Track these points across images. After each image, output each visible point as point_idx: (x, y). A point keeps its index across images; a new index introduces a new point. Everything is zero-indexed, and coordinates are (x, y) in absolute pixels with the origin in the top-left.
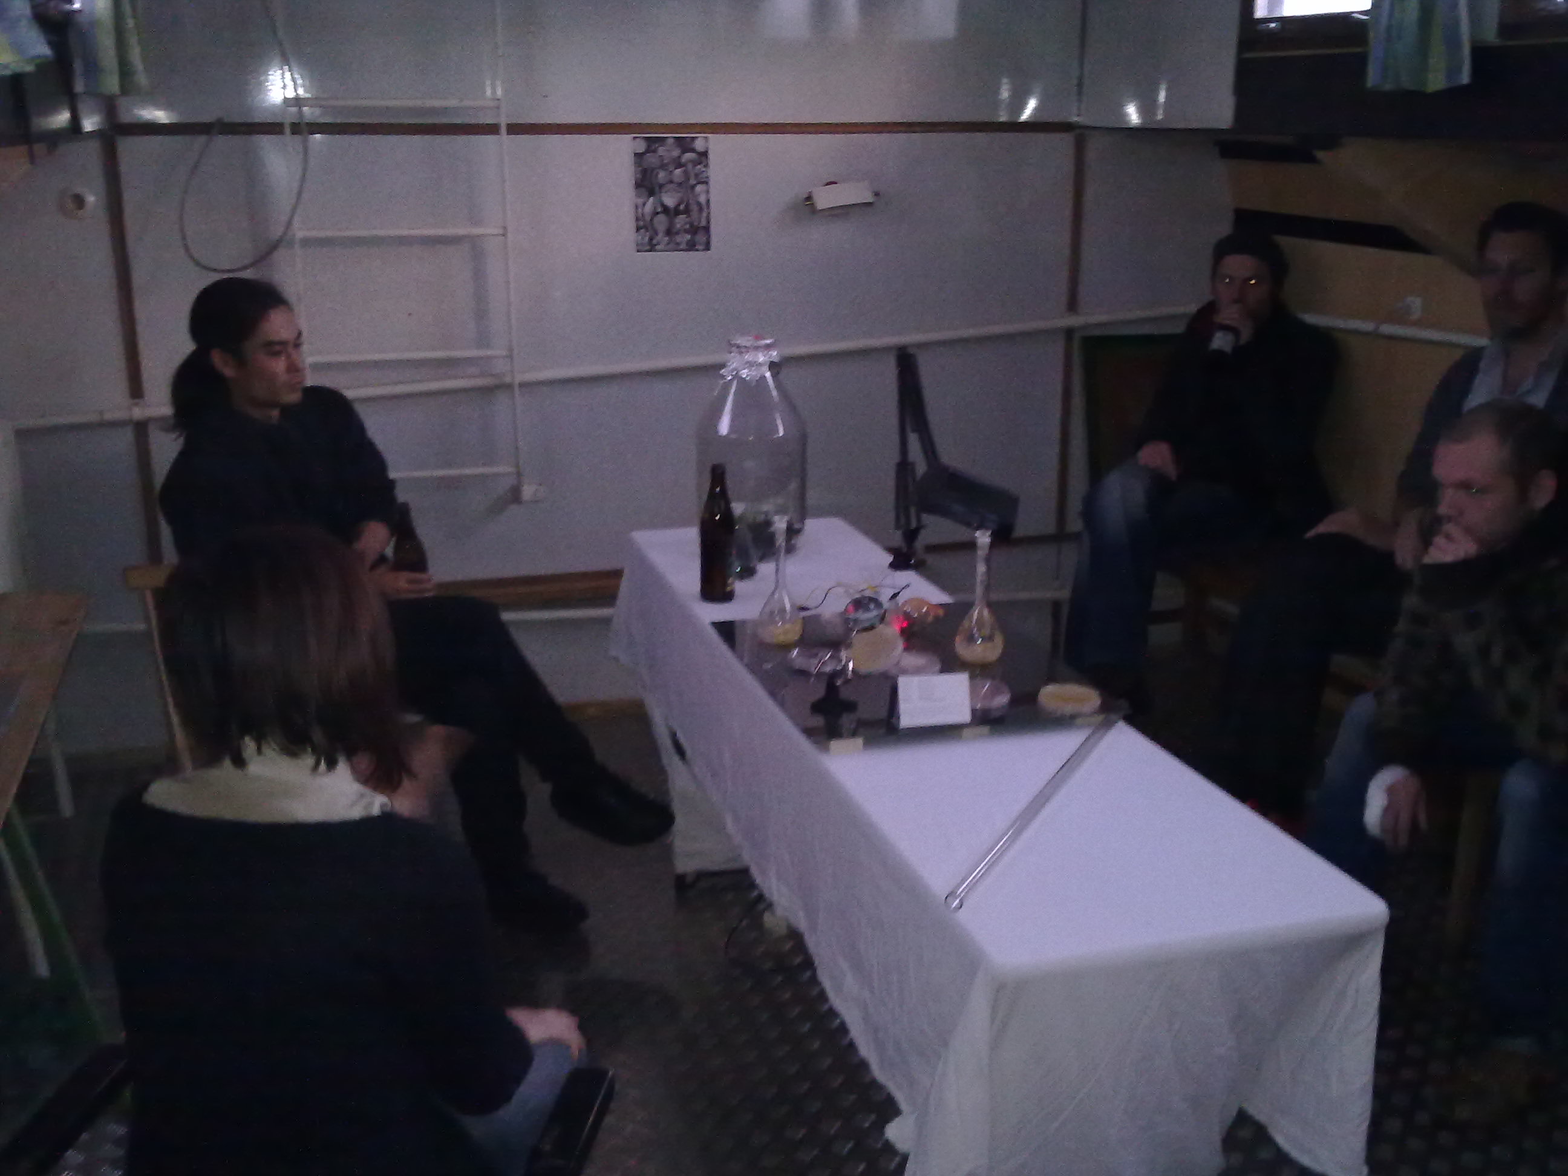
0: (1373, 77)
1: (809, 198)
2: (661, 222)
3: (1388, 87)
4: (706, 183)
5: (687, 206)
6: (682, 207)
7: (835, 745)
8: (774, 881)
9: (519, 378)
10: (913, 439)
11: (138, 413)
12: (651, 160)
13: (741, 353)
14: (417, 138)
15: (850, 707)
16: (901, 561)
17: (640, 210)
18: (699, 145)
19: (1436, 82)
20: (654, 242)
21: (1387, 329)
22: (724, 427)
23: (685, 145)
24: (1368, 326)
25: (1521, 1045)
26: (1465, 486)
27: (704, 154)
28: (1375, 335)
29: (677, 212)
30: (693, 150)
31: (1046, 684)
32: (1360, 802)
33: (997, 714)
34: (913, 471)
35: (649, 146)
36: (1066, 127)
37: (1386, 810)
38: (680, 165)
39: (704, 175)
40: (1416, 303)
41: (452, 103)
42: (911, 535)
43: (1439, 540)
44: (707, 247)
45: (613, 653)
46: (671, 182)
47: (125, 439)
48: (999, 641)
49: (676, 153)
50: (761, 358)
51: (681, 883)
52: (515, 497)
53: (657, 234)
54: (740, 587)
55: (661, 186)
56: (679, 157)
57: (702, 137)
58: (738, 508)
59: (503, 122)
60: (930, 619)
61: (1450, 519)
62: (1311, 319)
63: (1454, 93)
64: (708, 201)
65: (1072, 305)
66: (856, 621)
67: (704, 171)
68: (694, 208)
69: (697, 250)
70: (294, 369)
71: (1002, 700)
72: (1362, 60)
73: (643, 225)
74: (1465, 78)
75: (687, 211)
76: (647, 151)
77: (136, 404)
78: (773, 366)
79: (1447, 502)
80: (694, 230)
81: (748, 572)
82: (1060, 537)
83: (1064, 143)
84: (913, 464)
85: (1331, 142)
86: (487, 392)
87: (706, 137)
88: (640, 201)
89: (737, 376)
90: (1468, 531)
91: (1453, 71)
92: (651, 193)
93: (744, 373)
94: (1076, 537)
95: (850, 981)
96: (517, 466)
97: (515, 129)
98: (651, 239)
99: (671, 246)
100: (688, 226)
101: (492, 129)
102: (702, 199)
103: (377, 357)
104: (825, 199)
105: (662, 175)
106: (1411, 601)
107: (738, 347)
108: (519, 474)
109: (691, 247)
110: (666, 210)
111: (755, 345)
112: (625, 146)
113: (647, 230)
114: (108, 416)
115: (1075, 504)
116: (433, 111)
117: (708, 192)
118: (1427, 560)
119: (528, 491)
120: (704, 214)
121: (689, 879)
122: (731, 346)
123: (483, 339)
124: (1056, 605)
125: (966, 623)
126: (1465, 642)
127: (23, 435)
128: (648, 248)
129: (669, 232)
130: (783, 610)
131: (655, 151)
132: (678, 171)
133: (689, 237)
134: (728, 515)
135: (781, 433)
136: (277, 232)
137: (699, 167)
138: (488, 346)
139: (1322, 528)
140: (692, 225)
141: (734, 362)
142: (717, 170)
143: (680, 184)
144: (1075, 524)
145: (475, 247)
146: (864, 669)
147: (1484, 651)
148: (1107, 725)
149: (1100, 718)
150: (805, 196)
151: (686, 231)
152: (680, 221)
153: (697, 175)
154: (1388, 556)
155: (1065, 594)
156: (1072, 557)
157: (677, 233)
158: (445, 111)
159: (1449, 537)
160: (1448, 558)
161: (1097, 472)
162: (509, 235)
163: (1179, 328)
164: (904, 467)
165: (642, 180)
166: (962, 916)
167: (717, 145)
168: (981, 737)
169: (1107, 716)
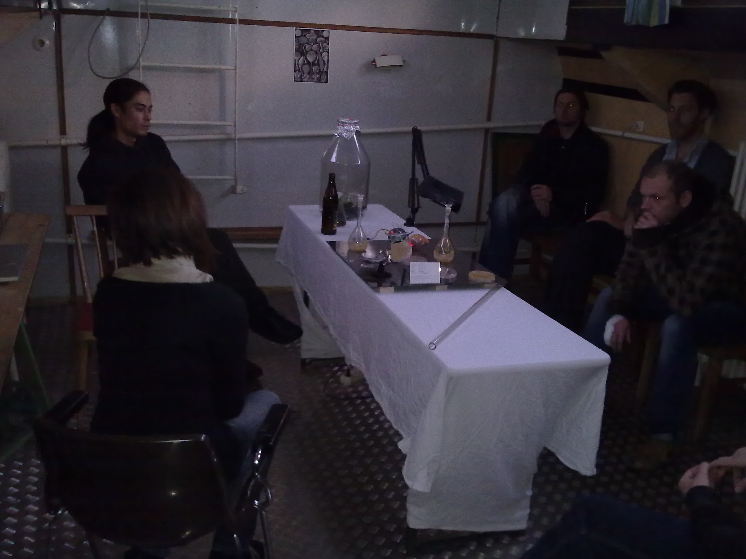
0: (627, 19)
1: (374, 61)
2: (306, 68)
3: (634, 23)
4: (328, 52)
5: (318, 62)
6: (316, 62)
7: (382, 289)
8: (351, 351)
9: (238, 136)
10: (418, 167)
11: (63, 142)
12: (303, 40)
13: (343, 126)
14: (197, 23)
15: (389, 276)
16: (410, 223)
17: (297, 62)
18: (325, 34)
19: (654, 22)
20: (303, 77)
21: (627, 135)
22: (334, 159)
23: (319, 34)
24: (619, 133)
25: (665, 437)
26: (654, 196)
27: (328, 39)
28: (623, 137)
29: (313, 64)
30: (323, 36)
31: (472, 270)
32: (603, 330)
33: (450, 282)
34: (417, 183)
35: (302, 34)
36: (490, 37)
37: (613, 333)
38: (316, 43)
39: (327, 48)
40: (641, 124)
41: (215, 8)
42: (414, 211)
43: (642, 219)
44: (327, 81)
45: (278, 260)
46: (312, 50)
47: (57, 153)
48: (452, 253)
49: (315, 37)
50: (352, 128)
51: (304, 363)
52: (233, 190)
53: (304, 74)
54: (339, 229)
55: (307, 52)
56: (316, 39)
57: (326, 30)
58: (340, 194)
59: (237, 17)
60: (423, 243)
61: (646, 210)
62: (594, 129)
63: (661, 27)
64: (328, 61)
65: (489, 119)
66: (394, 237)
67: (327, 46)
68: (321, 63)
69: (322, 82)
70: (147, 119)
71: (453, 275)
72: (622, 12)
73: (298, 69)
74: (667, 21)
75: (318, 64)
76: (302, 35)
77: (63, 138)
78: (357, 133)
79: (646, 203)
80: (320, 73)
81: (342, 224)
82: (478, 223)
83: (490, 43)
84: (417, 179)
85: (608, 47)
86: (223, 142)
87: (329, 31)
88: (297, 58)
89: (341, 136)
90: (654, 216)
91: (662, 18)
92: (302, 54)
93: (344, 135)
94: (485, 224)
95: (384, 389)
96: (235, 176)
97: (242, 22)
98: (301, 76)
99: (310, 80)
100: (318, 71)
101: (232, 21)
102: (325, 59)
103: (175, 122)
104: (381, 62)
105: (308, 47)
106: (629, 247)
107: (343, 123)
108: (236, 180)
109: (319, 80)
110: (309, 63)
111: (351, 122)
112: (291, 33)
113: (299, 71)
114: (50, 143)
115: (486, 208)
116: (205, 11)
117: (328, 56)
118: (636, 227)
119: (239, 188)
120: (326, 66)
121: (307, 361)
122: (339, 123)
123: (222, 117)
124: (474, 254)
125: (439, 245)
126: (649, 263)
127: (12, 149)
128: (299, 80)
129: (309, 73)
130: (359, 238)
131: (305, 36)
132: (315, 46)
133: (318, 76)
134: (336, 196)
135: (359, 163)
136: (132, 62)
137: (325, 44)
138: (225, 120)
139: (594, 218)
140: (320, 70)
141: (340, 129)
142: (332, 46)
143: (316, 52)
144: (485, 217)
145: (221, 74)
146: (395, 260)
147: (657, 267)
148: (497, 288)
149: (495, 284)
150: (372, 60)
151: (317, 73)
152: (315, 69)
153: (323, 48)
154: (621, 232)
155: (478, 249)
156: (482, 233)
157: (313, 74)
158: (211, 11)
159: (646, 218)
160: (645, 227)
161: (495, 194)
162: (237, 69)
163: (537, 131)
164: (413, 180)
165: (299, 48)
166: (436, 352)
167: (333, 34)
168: (444, 290)
169: (497, 285)
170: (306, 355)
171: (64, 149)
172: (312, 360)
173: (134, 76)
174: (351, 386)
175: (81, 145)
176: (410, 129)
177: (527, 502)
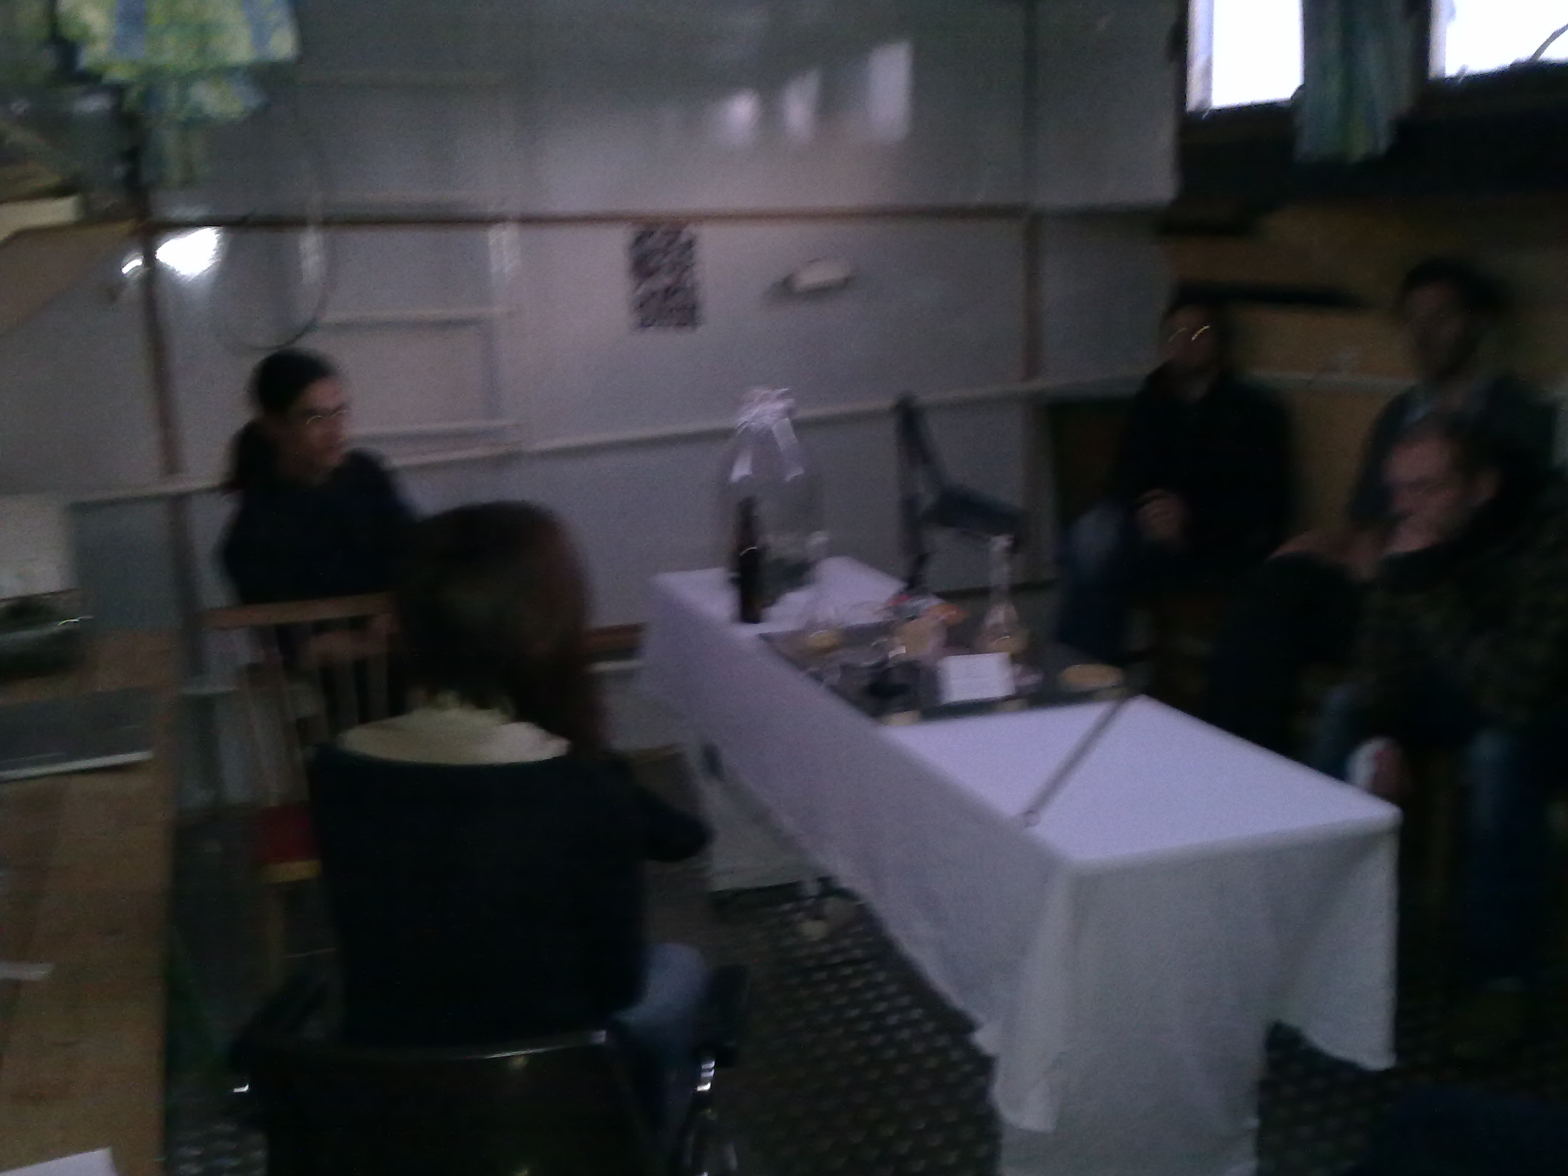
0: (1303, 149)
1: (789, 280)
2: (656, 302)
4: (692, 270)
5: (679, 287)
6: (674, 288)
7: (890, 718)
11: (174, 488)
12: (645, 247)
15: (899, 690)
16: (913, 588)
17: (636, 291)
18: (688, 233)
19: (1359, 148)
20: (651, 320)
23: (675, 233)
27: (690, 245)
29: (670, 293)
30: (680, 241)
31: (1065, 667)
34: (920, 503)
35: (642, 234)
36: (1015, 212)
38: (670, 251)
39: (690, 263)
44: (698, 324)
46: (664, 266)
47: (158, 512)
49: (667, 240)
51: (718, 900)
53: (652, 312)
55: (655, 270)
56: (670, 244)
59: (510, 213)
63: (1371, 164)
64: (698, 283)
65: (1032, 372)
67: (689, 260)
68: (686, 288)
71: (1034, 679)
74: (1384, 146)
75: (680, 291)
76: (643, 236)
77: (172, 479)
78: (790, 413)
80: (685, 308)
86: (500, 462)
87: (694, 228)
88: (636, 284)
91: (1372, 139)
92: (647, 276)
98: (647, 318)
99: (666, 323)
100: (679, 306)
102: (692, 280)
104: (805, 278)
105: (655, 261)
109: (683, 324)
110: (659, 291)
113: (644, 309)
117: (698, 274)
120: (695, 294)
121: (727, 896)
123: (493, 410)
126: (1429, 621)
128: (645, 325)
129: (663, 311)
131: (647, 239)
132: (669, 256)
133: (680, 316)
136: (303, 318)
137: (689, 251)
138: (500, 418)
139: (1287, 549)
140: (684, 304)
143: (672, 268)
144: (1048, 571)
145: (484, 327)
148: (1130, 696)
149: (1122, 691)
150: (785, 278)
151: (677, 310)
152: (672, 301)
153: (683, 262)
157: (670, 311)
165: (638, 265)
168: (1022, 709)
169: (1131, 690)
170: (723, 883)
171: (178, 502)
172: (738, 893)
173: (313, 344)
174: (830, 938)
175: (212, 490)
176: (887, 402)
177: (1248, 1145)
